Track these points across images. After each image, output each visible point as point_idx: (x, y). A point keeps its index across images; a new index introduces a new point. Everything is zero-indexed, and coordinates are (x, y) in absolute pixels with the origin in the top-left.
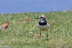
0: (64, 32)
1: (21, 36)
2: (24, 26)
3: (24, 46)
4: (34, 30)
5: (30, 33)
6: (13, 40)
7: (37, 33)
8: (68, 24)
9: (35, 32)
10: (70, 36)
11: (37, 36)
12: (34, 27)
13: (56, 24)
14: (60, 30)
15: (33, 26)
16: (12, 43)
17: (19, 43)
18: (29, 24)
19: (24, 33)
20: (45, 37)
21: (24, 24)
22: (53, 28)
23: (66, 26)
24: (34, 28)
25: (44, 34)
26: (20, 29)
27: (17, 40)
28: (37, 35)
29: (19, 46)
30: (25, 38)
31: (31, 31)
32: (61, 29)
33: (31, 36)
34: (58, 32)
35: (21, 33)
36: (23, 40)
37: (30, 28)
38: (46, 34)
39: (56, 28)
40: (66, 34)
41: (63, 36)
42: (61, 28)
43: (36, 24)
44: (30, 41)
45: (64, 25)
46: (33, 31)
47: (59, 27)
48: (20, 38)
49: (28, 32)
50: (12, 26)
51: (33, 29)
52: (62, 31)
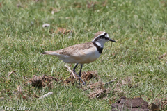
0: (117, 25)
1: (24, 32)
2: (32, 11)
3: (32, 53)
4: (53, 20)
5: (44, 26)
6: (8, 42)
7: (60, 26)
8: (127, 6)
11: (60, 33)
12: (53, 13)
13: (102, 6)
14: (108, 19)
15: (51, 10)
16: (6, 48)
18: (42, 6)
19: (32, 25)
20: (77, 34)
22: (95, 16)
23: (122, 11)
25: (74, 29)
26: (23, 18)
27: (17, 40)
29: (22, 54)
30: (33, 37)
32: (110, 17)
33: (46, 32)
34: (106, 23)
35: (25, 25)
37: (44, 16)
38: (78, 29)
39: (100, 14)
40: (121, 28)
41: (115, 32)
42: (110, 14)
43: (57, 7)
45: (118, 9)
47: (108, 13)
48: (24, 36)
49: (41, 23)
50: (5, 10)
51: (52, 18)
52: (112, 22)
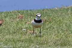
9: (28, 28)
10: (62, 32)
17: (12, 39)
21: (17, 21)
24: (27, 25)
28: (30, 32)
31: (24, 28)
36: (17, 37)
44: (23, 38)
46: (26, 28)
